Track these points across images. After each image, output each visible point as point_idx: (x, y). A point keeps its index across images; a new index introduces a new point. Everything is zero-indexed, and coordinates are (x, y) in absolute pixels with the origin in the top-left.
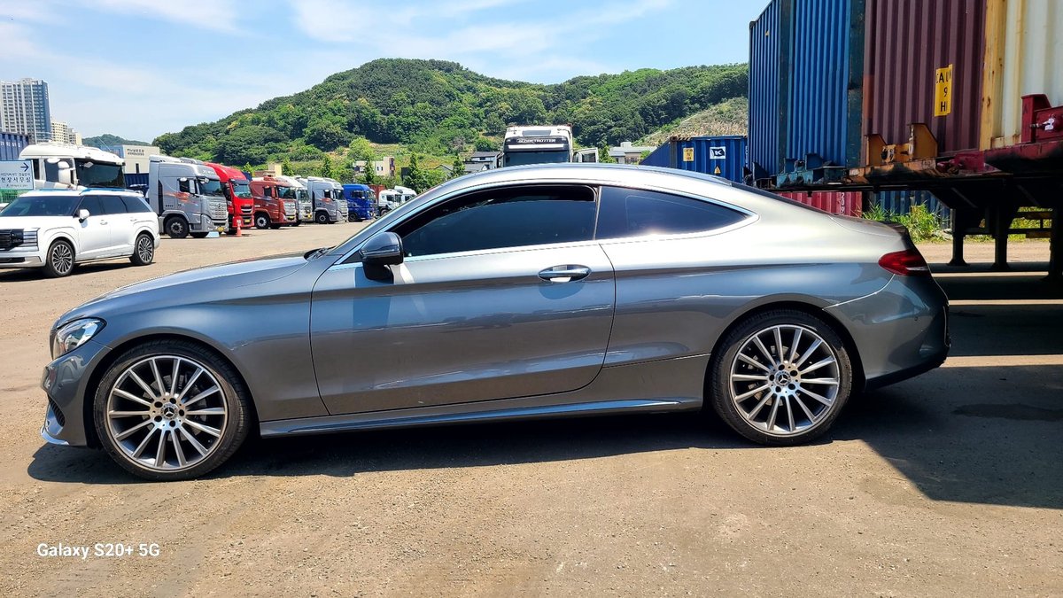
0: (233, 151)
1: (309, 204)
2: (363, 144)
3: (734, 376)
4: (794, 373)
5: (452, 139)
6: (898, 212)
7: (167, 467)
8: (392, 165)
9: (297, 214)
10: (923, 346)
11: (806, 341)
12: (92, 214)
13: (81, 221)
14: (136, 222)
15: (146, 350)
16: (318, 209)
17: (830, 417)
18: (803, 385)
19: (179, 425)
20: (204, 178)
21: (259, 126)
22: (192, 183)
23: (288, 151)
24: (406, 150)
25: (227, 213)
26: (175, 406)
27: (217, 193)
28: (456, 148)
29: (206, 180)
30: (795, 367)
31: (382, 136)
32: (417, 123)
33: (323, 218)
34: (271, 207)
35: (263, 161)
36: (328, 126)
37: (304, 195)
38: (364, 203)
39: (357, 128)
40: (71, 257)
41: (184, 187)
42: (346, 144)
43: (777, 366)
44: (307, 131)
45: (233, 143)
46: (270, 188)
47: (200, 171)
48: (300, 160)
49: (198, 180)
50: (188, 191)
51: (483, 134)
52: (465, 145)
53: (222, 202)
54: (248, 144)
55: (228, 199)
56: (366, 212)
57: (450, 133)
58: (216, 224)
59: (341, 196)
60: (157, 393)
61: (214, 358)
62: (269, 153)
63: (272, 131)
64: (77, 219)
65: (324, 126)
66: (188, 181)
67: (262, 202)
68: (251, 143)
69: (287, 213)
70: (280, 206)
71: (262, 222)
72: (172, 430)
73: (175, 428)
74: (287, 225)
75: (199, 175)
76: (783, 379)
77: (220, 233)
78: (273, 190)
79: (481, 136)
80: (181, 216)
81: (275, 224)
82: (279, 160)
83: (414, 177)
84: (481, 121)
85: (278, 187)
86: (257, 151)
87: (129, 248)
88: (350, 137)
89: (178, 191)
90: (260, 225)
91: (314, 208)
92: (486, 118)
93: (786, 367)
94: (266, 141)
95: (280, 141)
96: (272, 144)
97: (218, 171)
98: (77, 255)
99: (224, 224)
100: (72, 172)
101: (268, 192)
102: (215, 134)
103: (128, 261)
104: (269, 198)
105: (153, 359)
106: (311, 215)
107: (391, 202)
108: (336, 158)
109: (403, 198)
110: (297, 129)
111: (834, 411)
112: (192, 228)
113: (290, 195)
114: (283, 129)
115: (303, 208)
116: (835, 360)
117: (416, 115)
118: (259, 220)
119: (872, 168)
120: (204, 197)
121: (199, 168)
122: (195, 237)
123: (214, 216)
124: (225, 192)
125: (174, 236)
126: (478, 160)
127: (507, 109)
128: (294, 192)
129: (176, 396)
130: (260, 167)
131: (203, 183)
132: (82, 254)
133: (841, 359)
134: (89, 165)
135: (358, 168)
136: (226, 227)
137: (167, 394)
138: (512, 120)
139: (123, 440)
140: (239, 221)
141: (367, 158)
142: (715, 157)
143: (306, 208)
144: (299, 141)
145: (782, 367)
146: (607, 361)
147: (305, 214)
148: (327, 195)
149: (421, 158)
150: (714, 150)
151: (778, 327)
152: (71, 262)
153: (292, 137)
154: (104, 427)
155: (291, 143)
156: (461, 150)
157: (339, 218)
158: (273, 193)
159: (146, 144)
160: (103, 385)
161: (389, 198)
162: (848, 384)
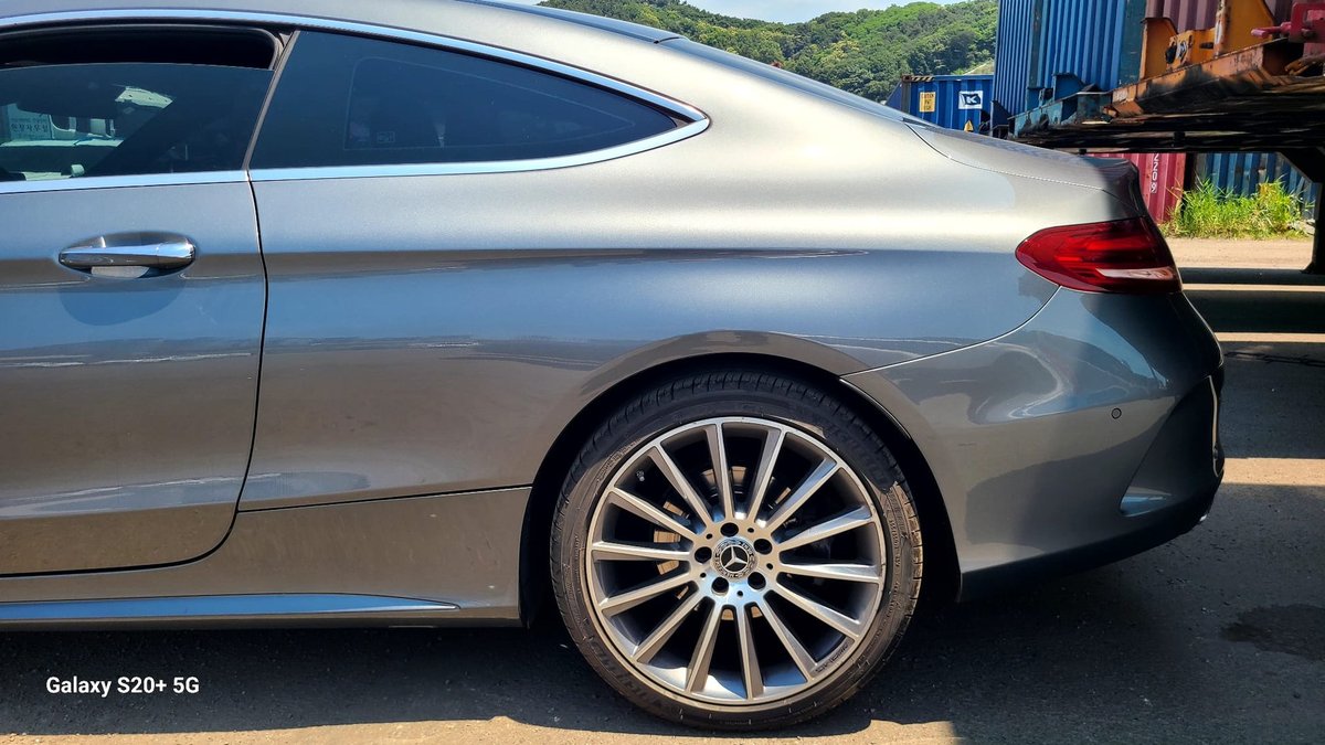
3: (600, 547)
4: (763, 546)
6: (1238, 191)
10: (1131, 490)
11: (795, 464)
17: (854, 666)
18: (783, 579)
30: (764, 528)
43: (713, 526)
76: (735, 559)
93: (743, 529)
111: (866, 653)
116: (875, 518)
119: (1149, 83)
133: (890, 518)
142: (967, 107)
145: (730, 530)
146: (250, 497)
150: (965, 96)
151: (719, 421)
162: (911, 584)
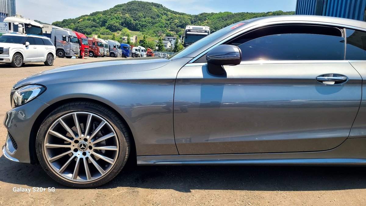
0: (80, 29)
1: (108, 49)
2: (126, 30)
5: (158, 31)
7: (79, 179)
8: (136, 39)
9: (104, 53)
12: (30, 44)
13: (26, 46)
14: (47, 49)
15: (71, 108)
16: (111, 51)
19: (88, 155)
20: (72, 36)
21: (90, 21)
22: (67, 38)
23: (100, 31)
24: (141, 34)
25: (79, 50)
26: (86, 143)
27: (76, 42)
28: (159, 35)
29: (73, 37)
31: (133, 28)
32: (146, 25)
33: (112, 55)
34: (95, 49)
35: (90, 34)
36: (114, 23)
37: (106, 46)
38: (127, 51)
39: (124, 25)
40: (21, 60)
41: (64, 39)
42: (120, 30)
44: (107, 24)
45: (81, 26)
46: (95, 42)
47: (71, 34)
48: (104, 34)
49: (69, 37)
50: (66, 41)
51: (169, 31)
52: (162, 34)
53: (78, 46)
54: (86, 27)
55: (80, 45)
56: (128, 54)
57: (157, 29)
58: (75, 54)
59: (120, 48)
60: (76, 135)
61: (113, 116)
62: (93, 31)
63: (94, 23)
64: (25, 45)
65: (113, 23)
66: (66, 37)
67: (92, 48)
68: (87, 27)
69: (100, 52)
70: (98, 50)
71: (91, 54)
72: (84, 157)
73: (86, 156)
74: (100, 56)
75: (70, 35)
77: (76, 57)
78: (96, 43)
79: (168, 31)
80: (62, 49)
81: (96, 56)
82: (96, 34)
83: (144, 43)
84: (168, 26)
85: (97, 42)
86: (89, 30)
87: (44, 58)
88: (122, 28)
89: (62, 40)
90: (90, 55)
91: (110, 51)
92: (170, 25)
94: (92, 27)
95: (97, 27)
96: (94, 28)
97: (77, 35)
98: (24, 59)
99: (78, 54)
100: (23, 29)
101: (94, 44)
102: (74, 23)
103: (43, 64)
104: (94, 46)
105: (75, 113)
106: (108, 53)
107: (137, 51)
108: (117, 34)
109: (141, 50)
110: (104, 23)
112: (66, 54)
113: (102, 46)
114: (98, 23)
115: (106, 51)
117: (145, 22)
118: (90, 54)
120: (71, 43)
121: (70, 32)
122: (67, 58)
123: (74, 51)
124: (79, 42)
125: (60, 57)
126: (167, 39)
127: (178, 22)
128: (103, 44)
129: (88, 137)
130: (89, 36)
131: (71, 38)
132: (26, 59)
134: (30, 26)
135: (124, 39)
136: (79, 55)
137: (82, 135)
138: (179, 26)
139: (53, 162)
140: (83, 53)
141: (128, 36)
143: (107, 51)
144: (104, 27)
147: (106, 53)
148: (115, 47)
149: (146, 37)
152: (21, 62)
153: (101, 26)
154: (42, 154)
155: (101, 28)
156: (160, 35)
157: (118, 56)
158: (96, 44)
159: (50, 25)
160: (42, 127)
161: (136, 50)
